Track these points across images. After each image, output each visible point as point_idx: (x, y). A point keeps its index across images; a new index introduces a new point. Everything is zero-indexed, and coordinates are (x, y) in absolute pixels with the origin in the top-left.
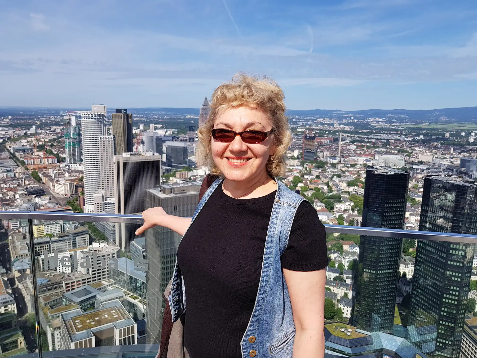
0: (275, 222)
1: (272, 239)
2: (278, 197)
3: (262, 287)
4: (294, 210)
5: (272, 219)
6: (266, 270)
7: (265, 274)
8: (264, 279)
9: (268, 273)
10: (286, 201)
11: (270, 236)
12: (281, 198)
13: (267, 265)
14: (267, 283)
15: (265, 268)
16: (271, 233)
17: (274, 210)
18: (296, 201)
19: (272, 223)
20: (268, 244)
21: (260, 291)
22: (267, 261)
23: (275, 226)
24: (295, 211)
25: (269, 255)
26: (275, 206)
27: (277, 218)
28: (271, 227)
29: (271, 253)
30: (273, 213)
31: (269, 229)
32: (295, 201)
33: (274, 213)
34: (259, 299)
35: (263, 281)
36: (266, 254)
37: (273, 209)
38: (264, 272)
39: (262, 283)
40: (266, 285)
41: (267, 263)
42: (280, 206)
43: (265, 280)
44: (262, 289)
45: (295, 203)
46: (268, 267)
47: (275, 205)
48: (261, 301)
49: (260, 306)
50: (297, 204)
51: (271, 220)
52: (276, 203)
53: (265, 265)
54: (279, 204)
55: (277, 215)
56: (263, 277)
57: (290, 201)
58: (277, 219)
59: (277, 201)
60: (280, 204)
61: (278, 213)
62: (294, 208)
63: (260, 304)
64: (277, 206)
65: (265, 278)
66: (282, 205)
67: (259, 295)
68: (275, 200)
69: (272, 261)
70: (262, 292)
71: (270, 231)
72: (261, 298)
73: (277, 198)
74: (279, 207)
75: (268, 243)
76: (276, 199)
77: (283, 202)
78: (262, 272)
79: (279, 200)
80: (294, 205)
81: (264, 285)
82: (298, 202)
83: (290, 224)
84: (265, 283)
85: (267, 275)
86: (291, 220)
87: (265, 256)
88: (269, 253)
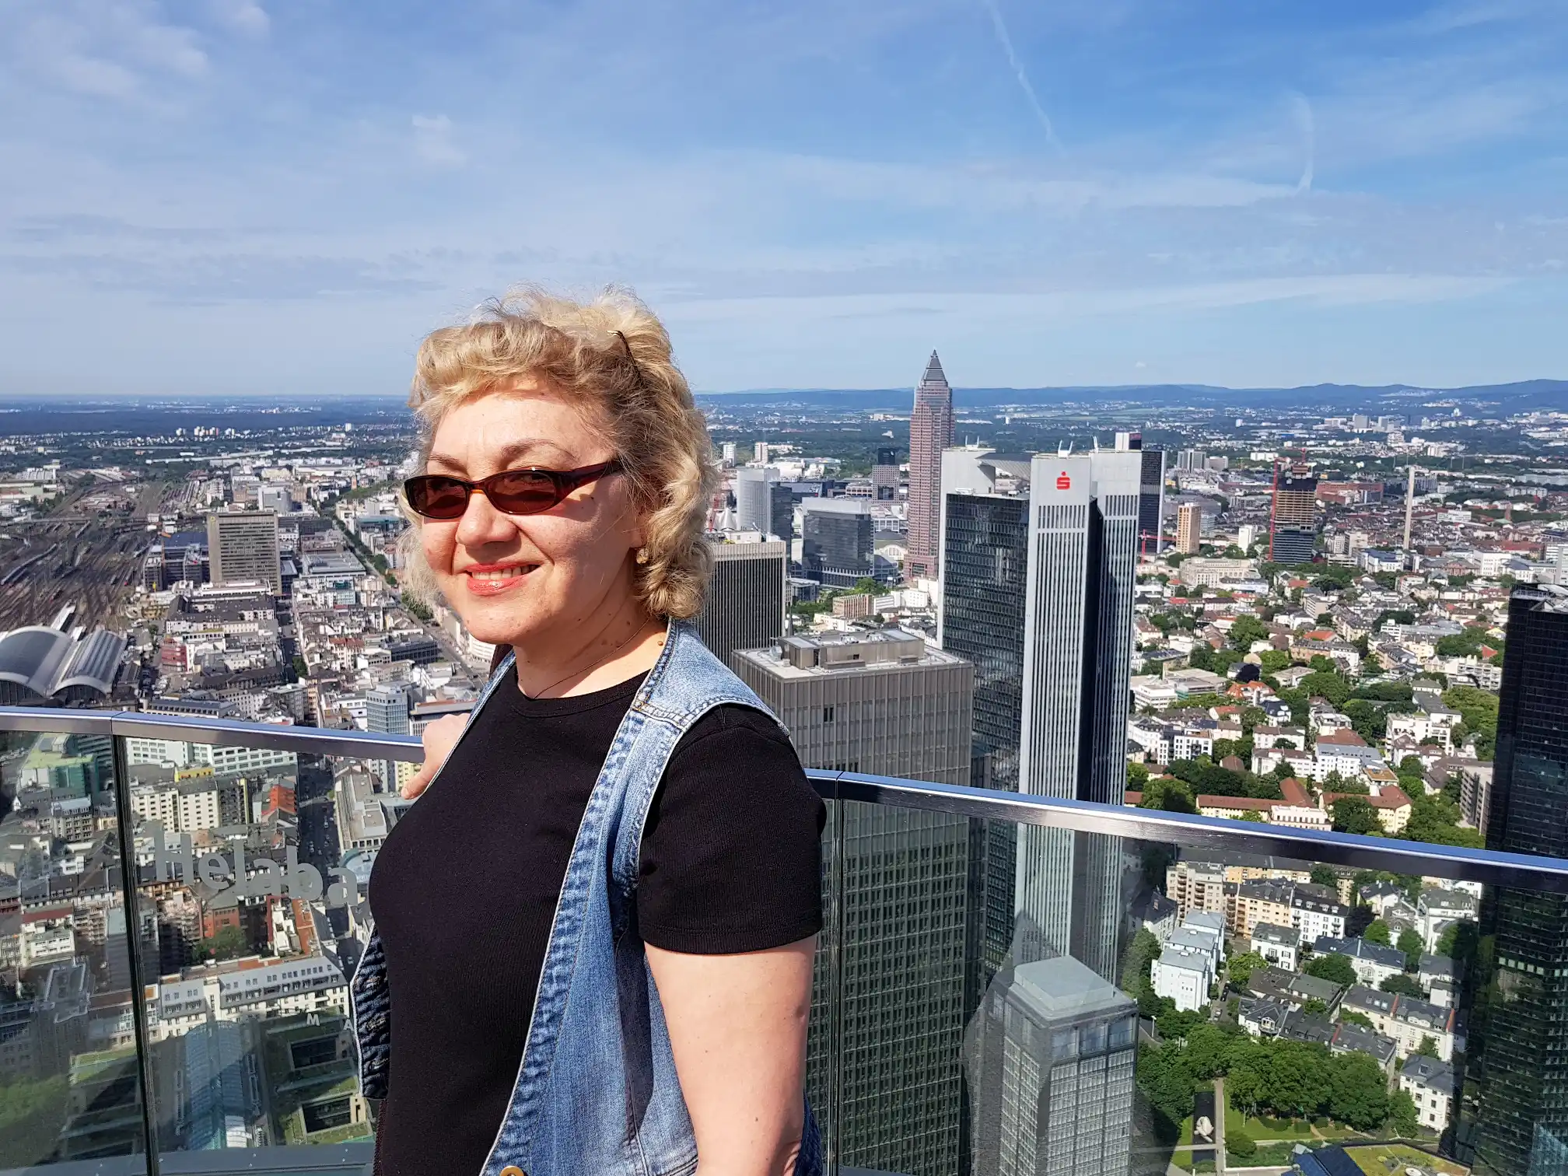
0: (610, 779)
1: (593, 835)
2: (647, 693)
3: (545, 1000)
5: (608, 767)
6: (562, 941)
7: (560, 955)
8: (554, 974)
9: (570, 952)
11: (589, 826)
12: (654, 695)
13: (566, 924)
14: (564, 986)
15: (561, 933)
16: (592, 817)
17: (621, 735)
18: (693, 707)
19: (603, 781)
20: (581, 853)
21: (540, 1013)
22: (570, 912)
23: (608, 791)
25: (577, 892)
26: (626, 724)
27: (621, 761)
28: (597, 796)
29: (584, 884)
30: (615, 745)
31: (592, 802)
32: (687, 709)
33: (617, 746)
34: (535, 1040)
35: (550, 979)
36: (570, 886)
37: (619, 734)
38: (556, 948)
39: (545, 986)
40: (559, 993)
41: (569, 918)
42: (641, 722)
43: (558, 977)
44: (544, 1008)
46: (572, 931)
47: (629, 718)
48: (541, 1049)
49: (537, 1064)
50: (691, 716)
51: (604, 771)
52: (632, 714)
53: (560, 927)
54: (639, 716)
55: (623, 755)
56: (550, 967)
58: (620, 767)
59: (638, 704)
60: (643, 718)
61: (627, 746)
62: (676, 730)
63: (538, 1057)
64: (631, 723)
65: (555, 971)
66: (647, 720)
67: (538, 1025)
69: (584, 913)
70: (546, 1017)
71: (593, 809)
72: (540, 1039)
73: (642, 697)
74: (638, 727)
75: (581, 849)
76: (639, 698)
77: (652, 711)
78: (548, 950)
80: (677, 718)
81: (550, 993)
82: (697, 711)
83: (652, 786)
84: (555, 987)
85: (563, 961)
86: (657, 771)
87: (566, 894)
88: (578, 882)
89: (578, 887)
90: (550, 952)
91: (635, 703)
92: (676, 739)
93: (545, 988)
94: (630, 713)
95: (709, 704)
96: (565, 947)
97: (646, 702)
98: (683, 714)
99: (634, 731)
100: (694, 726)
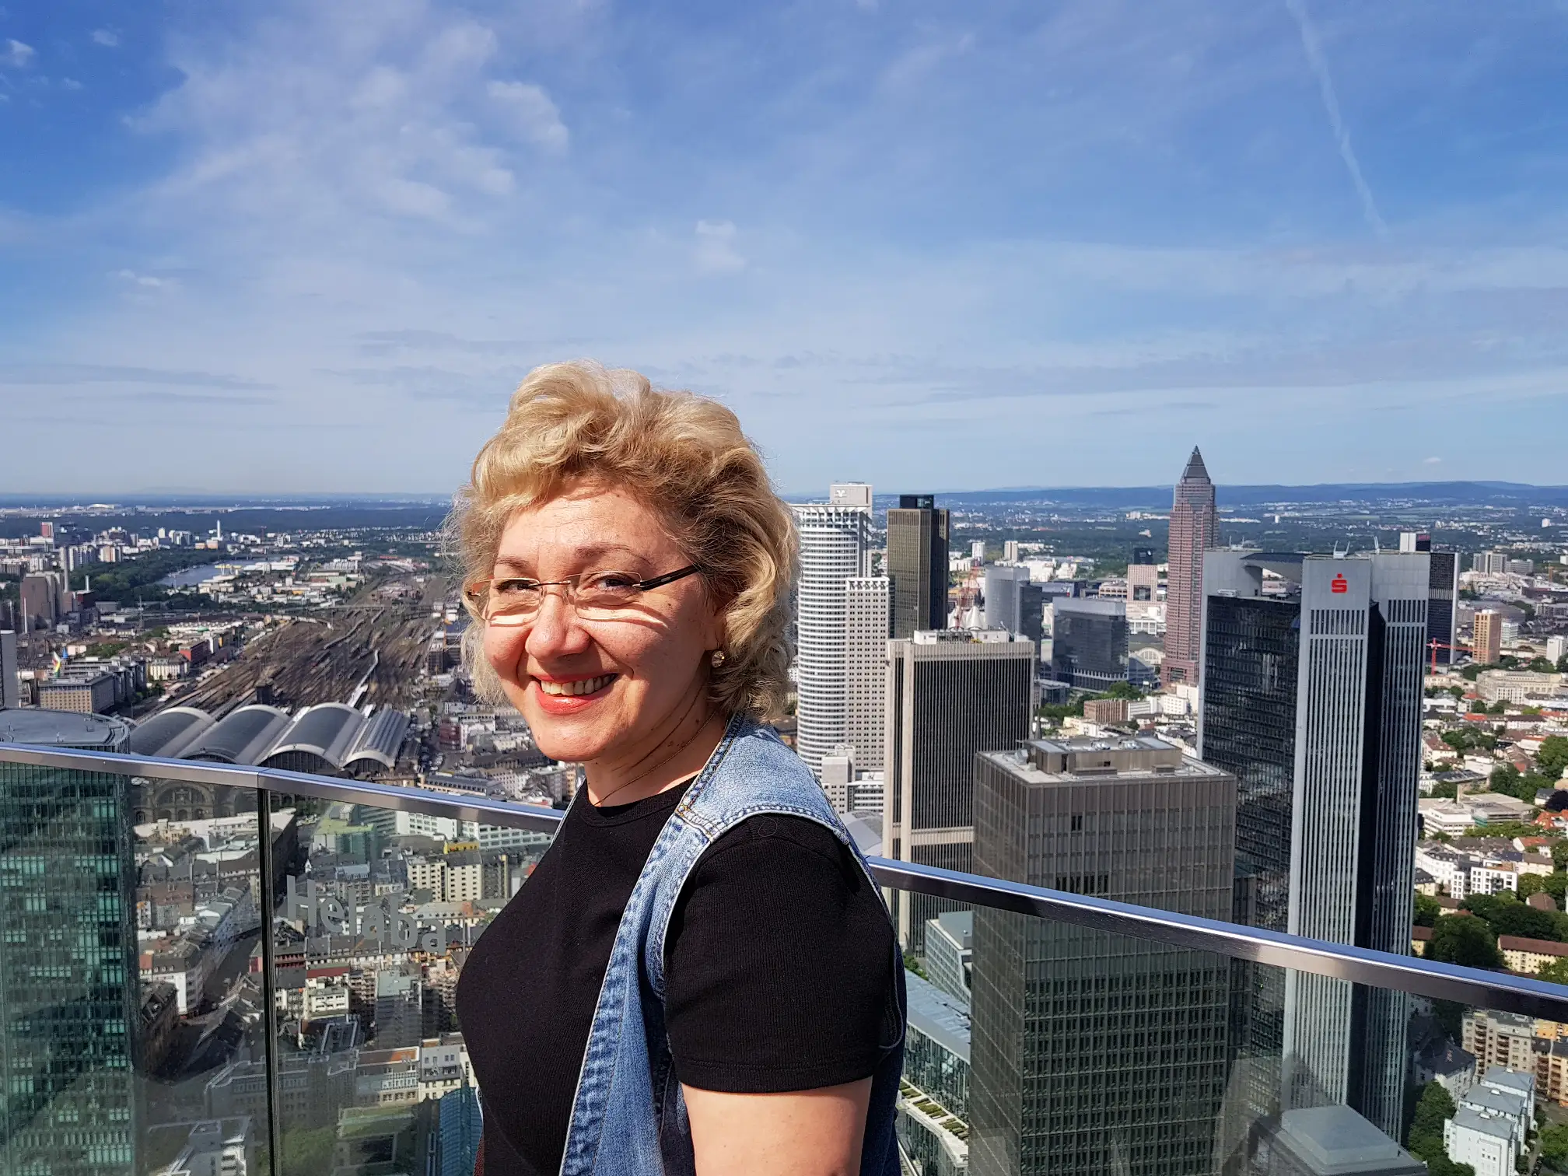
1: (625, 951)
2: (694, 796)
3: (577, 1129)
6: (596, 1065)
7: (594, 1080)
8: (588, 1101)
9: (604, 1077)
13: (600, 1047)
14: (598, 1114)
15: (595, 1056)
20: (613, 970)
21: (574, 1143)
22: (604, 1033)
25: (611, 1012)
35: (584, 1107)
36: (604, 1006)
38: (589, 1073)
40: (593, 1121)
43: (592, 1104)
44: (577, 1138)
46: (607, 1053)
47: (671, 824)
67: (572, 1156)
70: (580, 1147)
72: (575, 1171)
73: (685, 804)
75: (615, 965)
76: (682, 805)
78: (581, 1074)
80: (707, 827)
81: (584, 1123)
82: (731, 820)
84: (588, 1115)
85: (598, 1086)
87: (601, 1014)
88: (611, 1002)
89: (612, 1007)
90: (584, 1077)
91: (680, 807)
92: (702, 848)
93: (578, 1116)
94: (673, 818)
95: (745, 813)
96: (600, 1071)
97: (689, 807)
98: (715, 822)
99: (672, 838)
100: (723, 836)
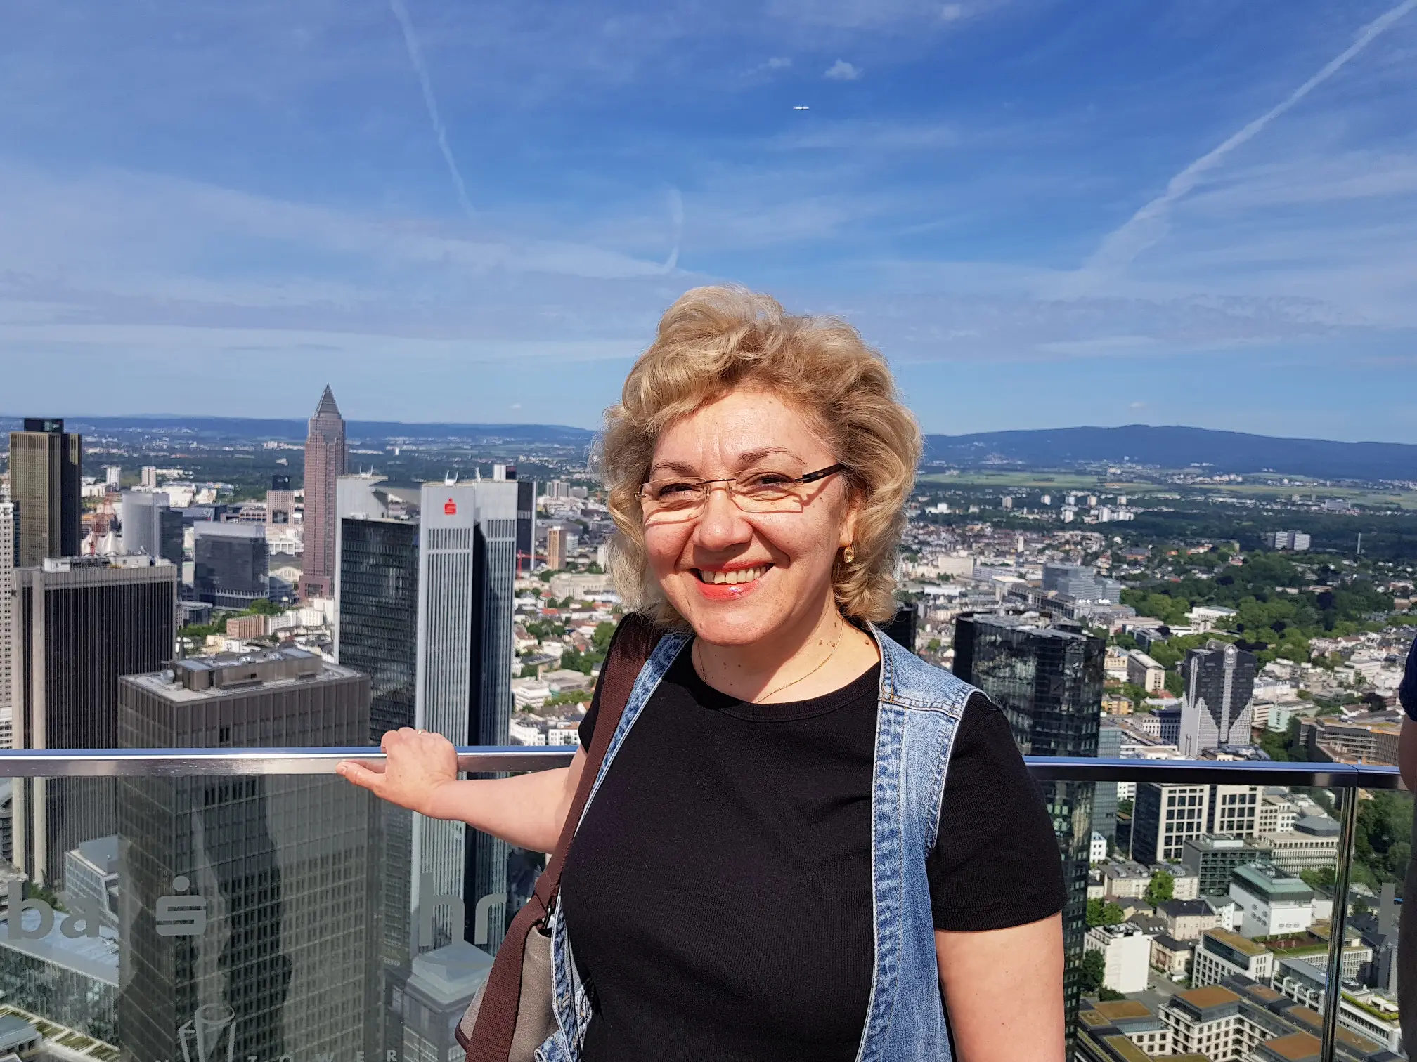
0: (892, 769)
1: (893, 826)
2: (890, 685)
3: (882, 990)
4: (950, 726)
5: (882, 758)
9: (896, 941)
10: (919, 696)
11: (882, 817)
12: (899, 687)
16: (886, 808)
17: (883, 727)
18: (951, 695)
19: (882, 773)
20: (883, 845)
22: (885, 903)
23: (894, 781)
24: (954, 729)
26: (885, 716)
27: (897, 754)
28: (881, 788)
29: (895, 873)
30: (879, 738)
31: (876, 794)
32: (946, 696)
33: (885, 738)
34: (872, 1033)
37: (879, 727)
40: (892, 982)
42: (902, 714)
43: (889, 967)
44: (881, 1000)
45: (949, 703)
47: (885, 711)
48: (877, 1039)
49: (872, 1054)
50: (957, 706)
51: (877, 764)
52: (887, 706)
54: (895, 708)
55: (897, 746)
57: (931, 697)
58: (898, 757)
59: (887, 696)
60: (901, 709)
61: (897, 738)
62: (951, 719)
63: (874, 1048)
64: (892, 716)
65: (888, 961)
66: (908, 711)
68: (881, 695)
69: (899, 901)
71: (882, 800)
73: (888, 689)
74: (900, 718)
75: (882, 841)
76: (885, 691)
77: (908, 702)
79: (895, 691)
81: (886, 984)
83: (940, 772)
85: (892, 950)
86: (942, 757)
87: (880, 886)
88: (889, 873)
96: (891, 936)
